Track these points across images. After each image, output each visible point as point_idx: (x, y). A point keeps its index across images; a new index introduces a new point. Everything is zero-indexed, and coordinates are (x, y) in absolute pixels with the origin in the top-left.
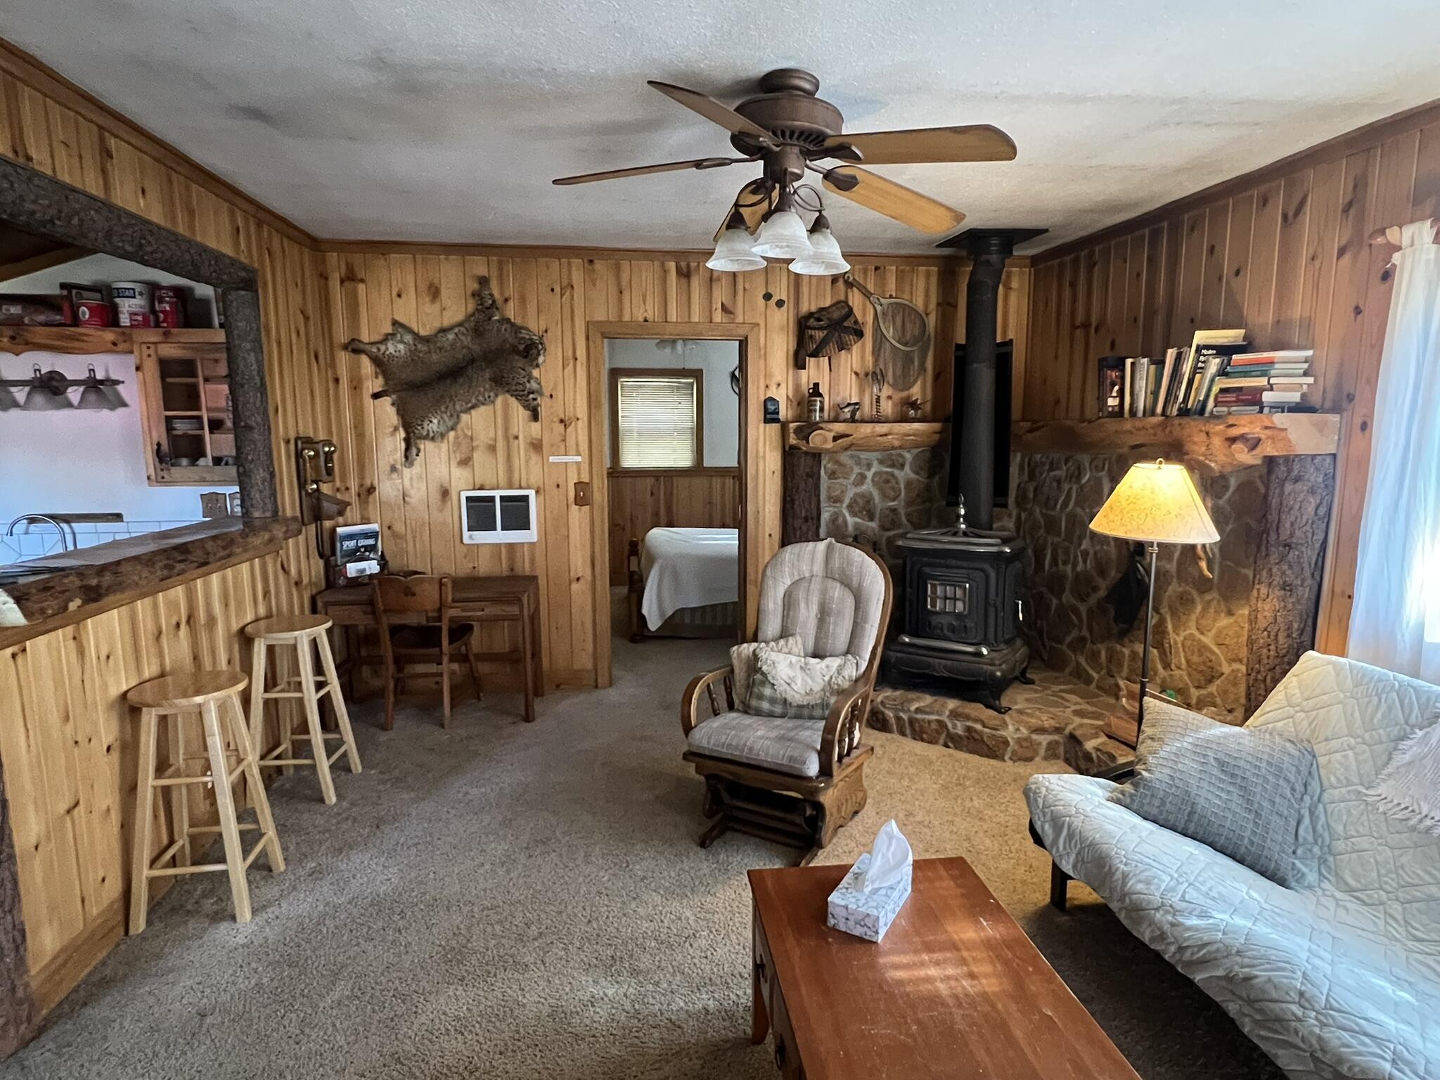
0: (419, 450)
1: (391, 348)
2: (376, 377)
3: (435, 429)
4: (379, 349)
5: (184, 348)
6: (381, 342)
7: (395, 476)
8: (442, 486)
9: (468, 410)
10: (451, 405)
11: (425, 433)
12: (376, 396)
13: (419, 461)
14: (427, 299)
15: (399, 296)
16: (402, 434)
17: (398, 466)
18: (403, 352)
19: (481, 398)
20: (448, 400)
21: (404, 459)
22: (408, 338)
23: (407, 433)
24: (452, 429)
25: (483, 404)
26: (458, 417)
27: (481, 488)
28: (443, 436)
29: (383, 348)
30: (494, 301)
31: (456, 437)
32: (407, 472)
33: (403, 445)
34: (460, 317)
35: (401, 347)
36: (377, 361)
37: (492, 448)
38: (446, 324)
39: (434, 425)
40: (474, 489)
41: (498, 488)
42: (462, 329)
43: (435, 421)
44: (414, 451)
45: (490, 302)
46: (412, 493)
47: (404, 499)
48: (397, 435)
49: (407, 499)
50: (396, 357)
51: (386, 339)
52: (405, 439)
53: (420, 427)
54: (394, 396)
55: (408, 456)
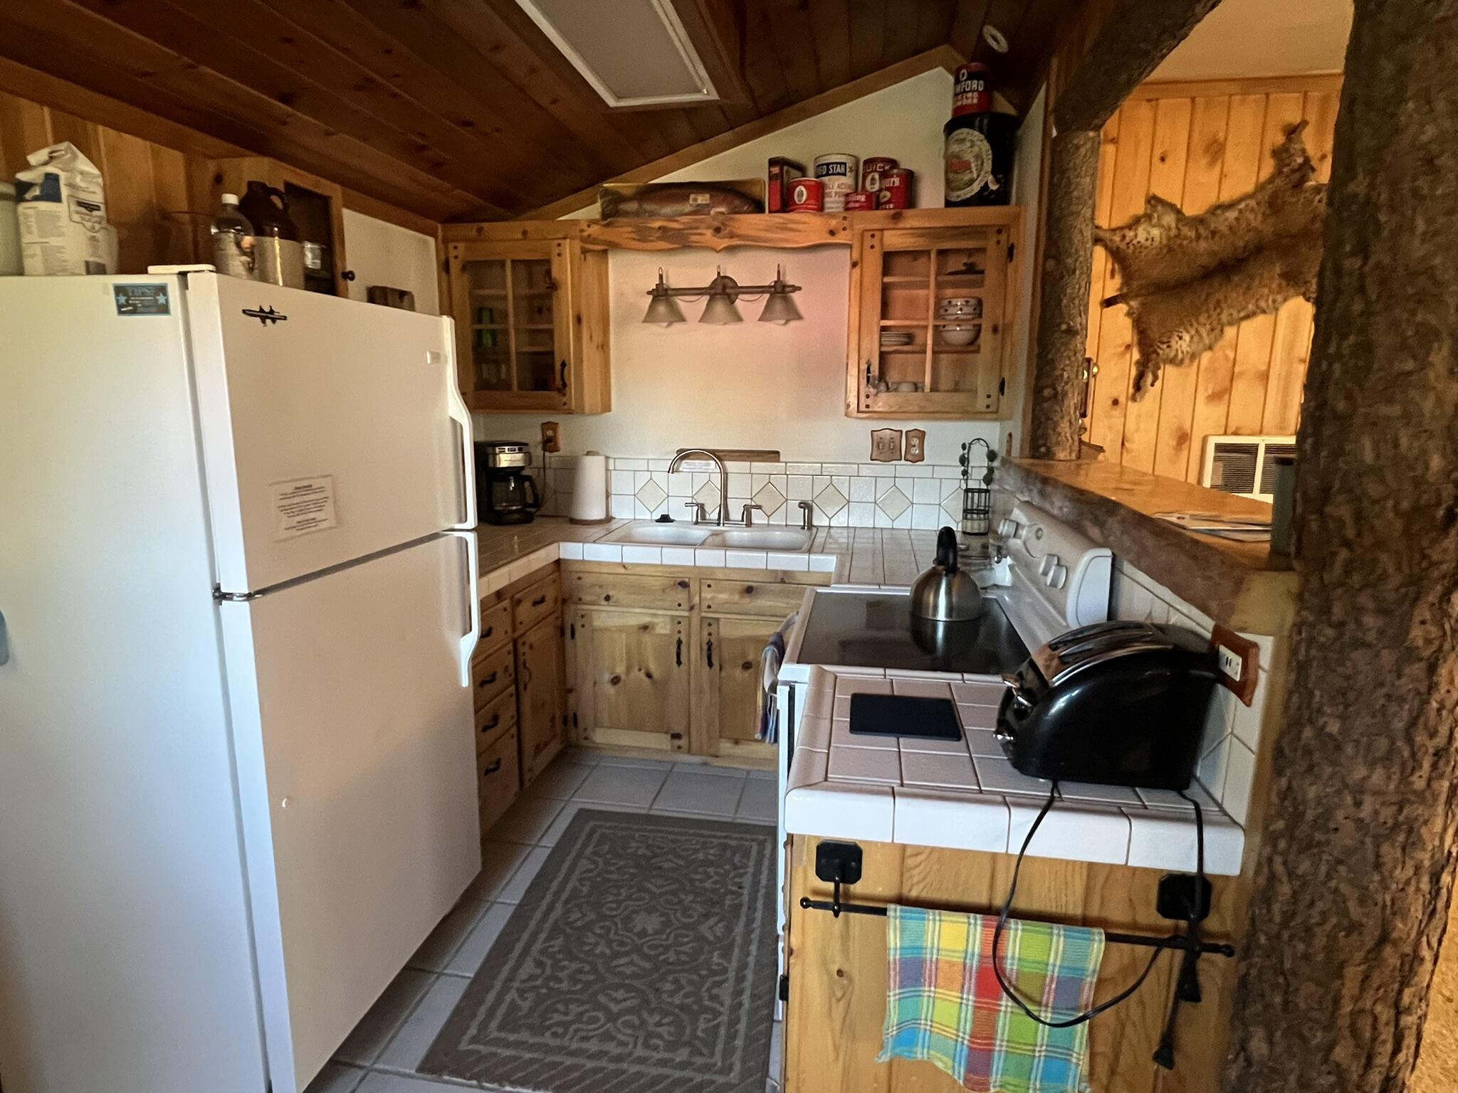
0: (1156, 378)
1: (1142, 234)
2: (1113, 276)
3: (1185, 348)
4: (1124, 237)
5: (919, 236)
6: (1130, 227)
7: (1117, 412)
8: (1180, 428)
9: (1235, 322)
10: (1214, 314)
11: (1172, 355)
12: (1109, 303)
13: (1152, 393)
14: (1204, 162)
15: (1163, 159)
16: (1136, 356)
17: (1122, 399)
18: (1157, 239)
19: (1262, 304)
20: (1212, 306)
21: (1131, 391)
22: (1169, 219)
23: (1143, 352)
24: (1210, 348)
25: (1264, 312)
26: (1222, 331)
27: (1235, 434)
28: (1193, 356)
29: (1130, 234)
30: (1307, 160)
31: (1212, 361)
32: (1133, 407)
33: (1134, 372)
35: (1156, 232)
36: (1116, 255)
37: (1265, 377)
38: (1226, 197)
39: (1183, 343)
40: (1225, 434)
41: (1261, 433)
42: (1252, 203)
43: (1187, 337)
44: (1150, 378)
45: (1300, 160)
46: (1136, 436)
47: (1123, 444)
48: (1128, 356)
49: (1127, 444)
50: (1146, 248)
51: (1136, 221)
52: (1138, 363)
53: (1164, 346)
54: (1133, 303)
55: (1138, 387)
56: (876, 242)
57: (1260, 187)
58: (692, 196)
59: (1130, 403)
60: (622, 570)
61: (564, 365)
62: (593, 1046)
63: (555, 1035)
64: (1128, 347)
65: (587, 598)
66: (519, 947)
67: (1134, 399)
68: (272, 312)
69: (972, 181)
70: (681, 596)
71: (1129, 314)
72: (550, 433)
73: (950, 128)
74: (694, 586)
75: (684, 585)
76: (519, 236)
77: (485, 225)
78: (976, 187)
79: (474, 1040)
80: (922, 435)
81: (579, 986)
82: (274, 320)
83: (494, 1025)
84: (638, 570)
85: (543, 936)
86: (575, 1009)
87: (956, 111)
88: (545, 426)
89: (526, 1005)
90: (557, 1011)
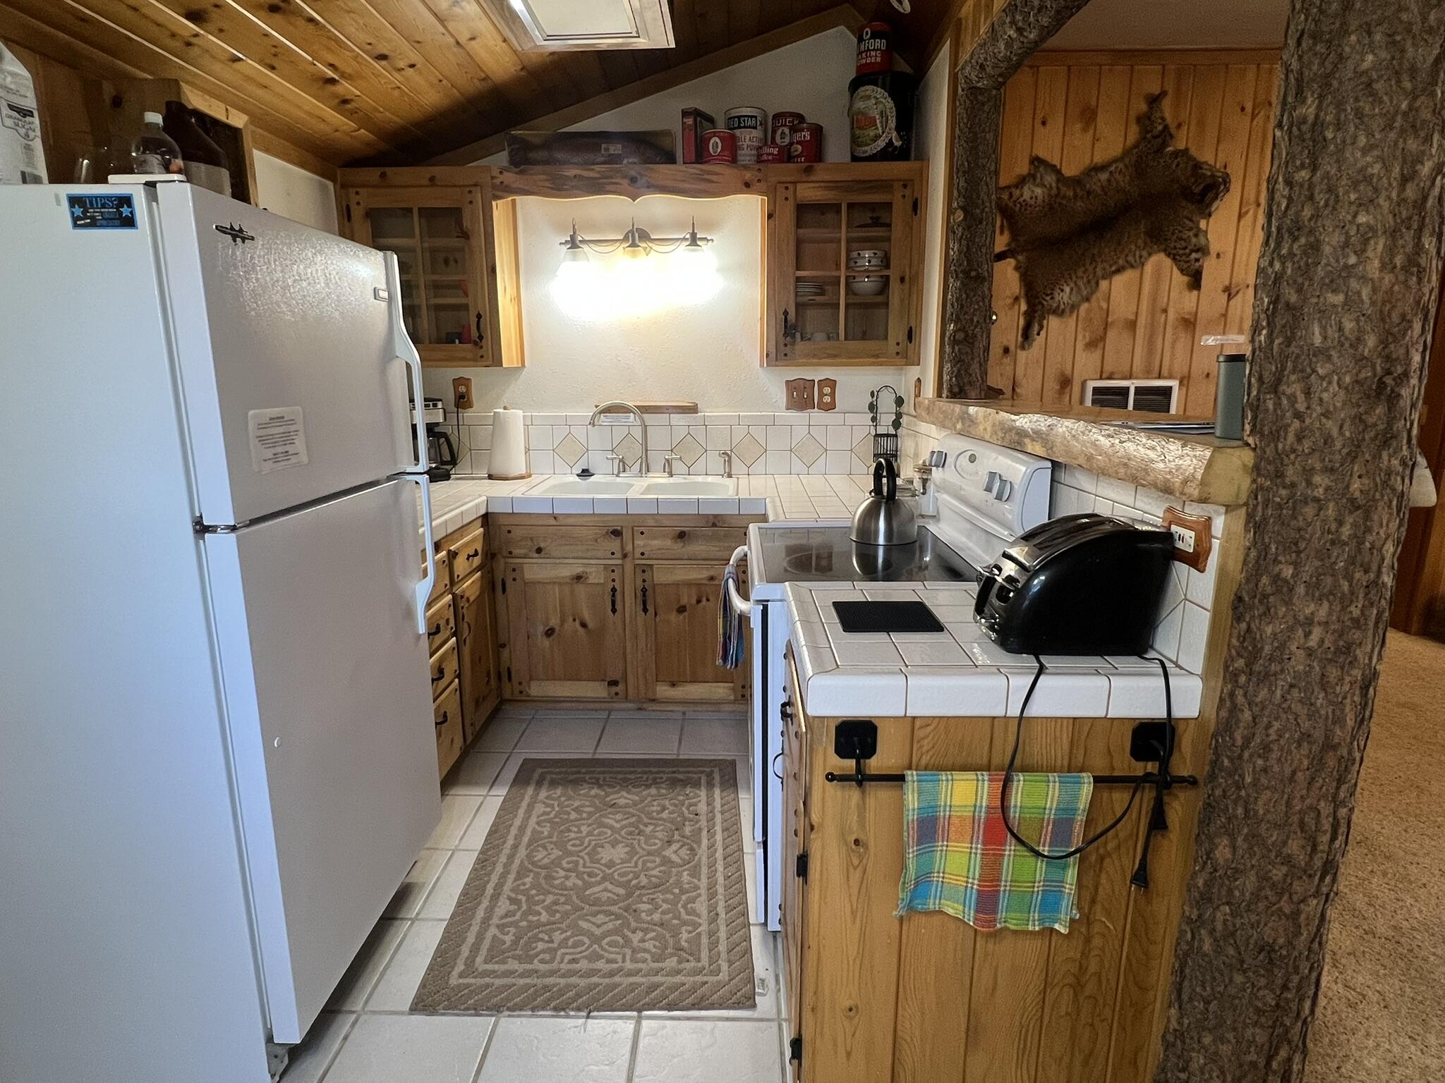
0: (1041, 327)
1: (1027, 193)
3: (1066, 299)
4: (1011, 195)
5: (827, 188)
7: (1007, 360)
8: (1063, 374)
9: (1109, 275)
10: (1090, 269)
11: (1055, 305)
12: (999, 257)
13: (1039, 341)
14: (1078, 126)
15: (1044, 123)
16: (1024, 307)
17: (1012, 348)
18: (1040, 198)
19: (1130, 258)
20: (1088, 261)
21: (1020, 339)
22: (1050, 179)
23: (1028, 303)
24: (1088, 300)
25: (1132, 266)
26: (1097, 284)
27: (1110, 378)
28: (1074, 307)
29: (1017, 193)
30: (1166, 127)
31: (1088, 311)
32: (1022, 355)
33: (1022, 322)
34: (1116, 150)
35: (1039, 191)
36: (1005, 212)
37: (1132, 325)
38: (1099, 159)
39: (1064, 295)
40: (1101, 378)
41: (1130, 377)
42: (1121, 165)
43: (1067, 289)
44: (1036, 327)
45: (1160, 128)
46: (1024, 381)
47: (1013, 389)
48: (1016, 307)
49: (1018, 390)
50: (1031, 206)
51: (1022, 181)
52: (1025, 313)
53: (1048, 298)
54: (1020, 258)
55: (1026, 335)
56: (790, 194)
57: (1126, 152)
58: (603, 146)
59: (1019, 351)
60: (553, 522)
61: (479, 316)
62: (583, 965)
63: (542, 961)
64: (1017, 299)
65: (516, 552)
66: (490, 890)
67: (1023, 348)
68: (241, 231)
69: (877, 137)
70: (615, 545)
71: (1017, 268)
72: (462, 389)
73: (855, 85)
74: (627, 535)
75: (617, 533)
76: (426, 182)
77: (389, 170)
78: (881, 143)
79: (461, 976)
80: (832, 384)
81: (558, 915)
82: (243, 240)
83: (479, 960)
84: (571, 521)
85: (511, 877)
86: (557, 936)
87: (860, 68)
88: (458, 382)
89: (508, 939)
90: (542, 940)
